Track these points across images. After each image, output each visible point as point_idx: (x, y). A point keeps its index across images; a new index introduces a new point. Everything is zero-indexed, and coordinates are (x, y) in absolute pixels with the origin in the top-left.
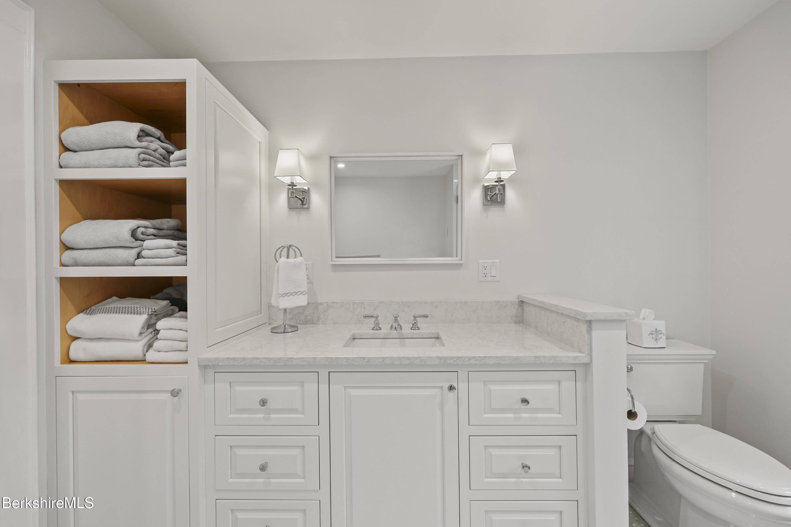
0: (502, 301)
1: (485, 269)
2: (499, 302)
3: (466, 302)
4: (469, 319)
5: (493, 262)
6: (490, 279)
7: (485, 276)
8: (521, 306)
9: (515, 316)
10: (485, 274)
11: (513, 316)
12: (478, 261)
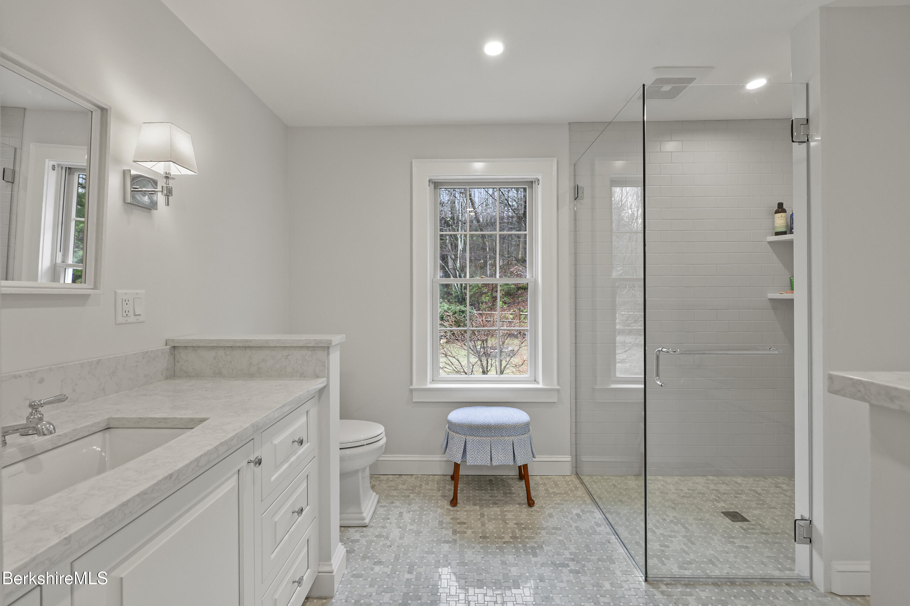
0: (151, 351)
1: (127, 304)
2: (147, 352)
3: (99, 361)
4: (104, 388)
5: (137, 294)
6: (132, 319)
7: (127, 315)
8: (172, 354)
9: (166, 370)
10: (127, 313)
11: (163, 370)
12: (115, 292)
